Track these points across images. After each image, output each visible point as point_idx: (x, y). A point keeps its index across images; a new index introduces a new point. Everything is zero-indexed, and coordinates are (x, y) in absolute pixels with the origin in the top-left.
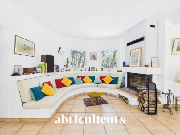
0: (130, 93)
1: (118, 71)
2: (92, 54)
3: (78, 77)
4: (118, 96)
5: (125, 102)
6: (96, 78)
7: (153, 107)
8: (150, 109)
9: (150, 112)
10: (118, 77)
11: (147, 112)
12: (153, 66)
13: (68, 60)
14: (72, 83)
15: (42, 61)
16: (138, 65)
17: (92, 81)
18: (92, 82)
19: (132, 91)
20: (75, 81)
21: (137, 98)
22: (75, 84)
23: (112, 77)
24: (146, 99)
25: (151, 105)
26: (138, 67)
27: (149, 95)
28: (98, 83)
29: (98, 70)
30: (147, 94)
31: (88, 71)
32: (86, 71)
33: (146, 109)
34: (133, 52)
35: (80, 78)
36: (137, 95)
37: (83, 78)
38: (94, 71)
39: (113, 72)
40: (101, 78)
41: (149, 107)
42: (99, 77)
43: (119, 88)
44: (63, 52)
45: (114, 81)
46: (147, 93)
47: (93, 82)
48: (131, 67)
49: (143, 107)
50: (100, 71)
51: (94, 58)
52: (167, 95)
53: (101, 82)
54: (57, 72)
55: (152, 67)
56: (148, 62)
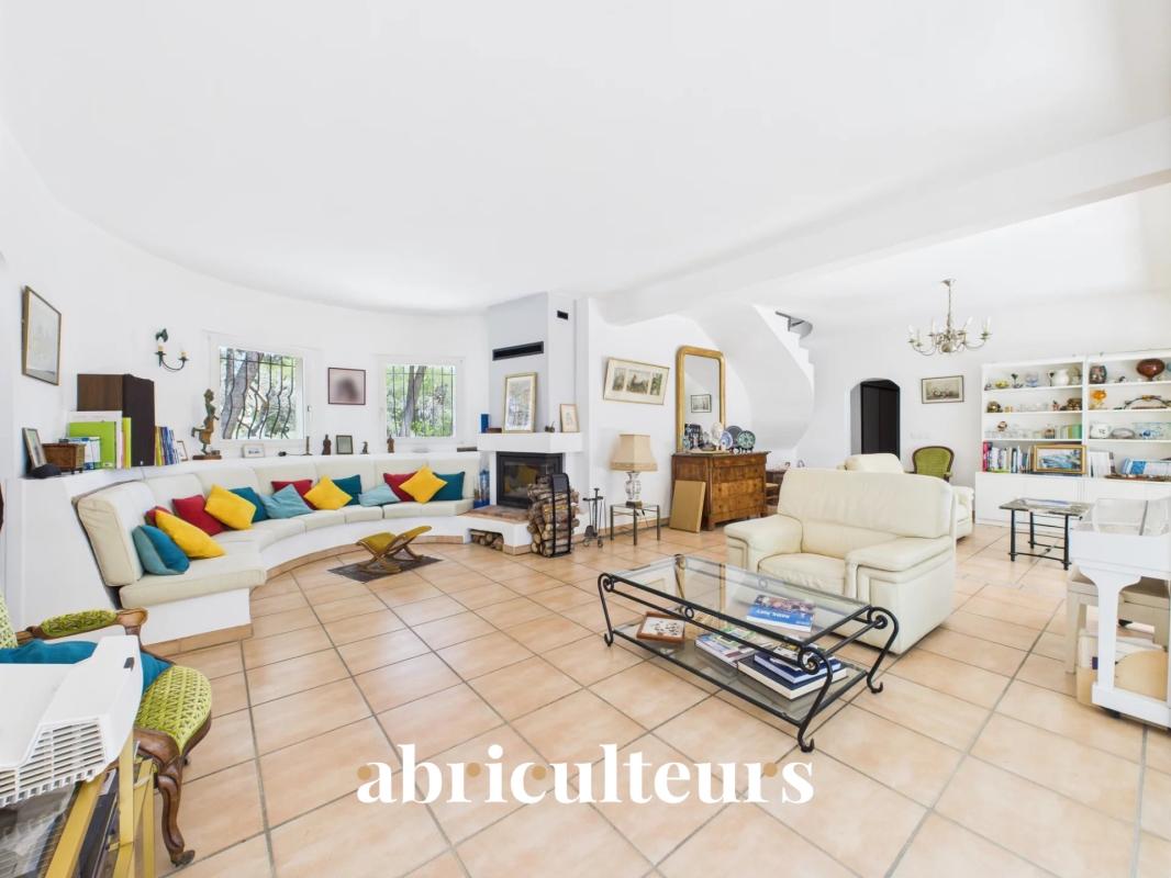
0: (506, 517)
1: (459, 450)
2: (337, 377)
3: (278, 486)
4: (466, 538)
5: (494, 548)
6: (365, 484)
7: (564, 537)
8: (558, 543)
9: (557, 550)
10: (463, 473)
11: (549, 552)
12: (565, 430)
13: (212, 403)
14: (257, 512)
15: (80, 408)
16: (529, 427)
17: (349, 498)
18: (350, 503)
19: (512, 511)
20: (269, 502)
21: (527, 524)
22: (268, 518)
23: (441, 473)
24: (548, 518)
25: (560, 531)
26: (528, 432)
27: (554, 506)
28: (381, 505)
29: (369, 450)
30: (550, 505)
31: (317, 458)
32: (308, 454)
33: (548, 544)
34: (513, 385)
35: (291, 488)
36: (527, 518)
37: (303, 487)
38: (352, 453)
39: (443, 456)
40: (393, 481)
41: (554, 539)
42: (382, 480)
43: (469, 512)
44: (184, 359)
45: (451, 489)
46: (550, 500)
47: (355, 502)
48: (510, 432)
49: (543, 542)
50: (378, 453)
51: (348, 391)
52: (592, 503)
53: (397, 499)
54: (166, 464)
55: (562, 431)
56: (553, 420)
